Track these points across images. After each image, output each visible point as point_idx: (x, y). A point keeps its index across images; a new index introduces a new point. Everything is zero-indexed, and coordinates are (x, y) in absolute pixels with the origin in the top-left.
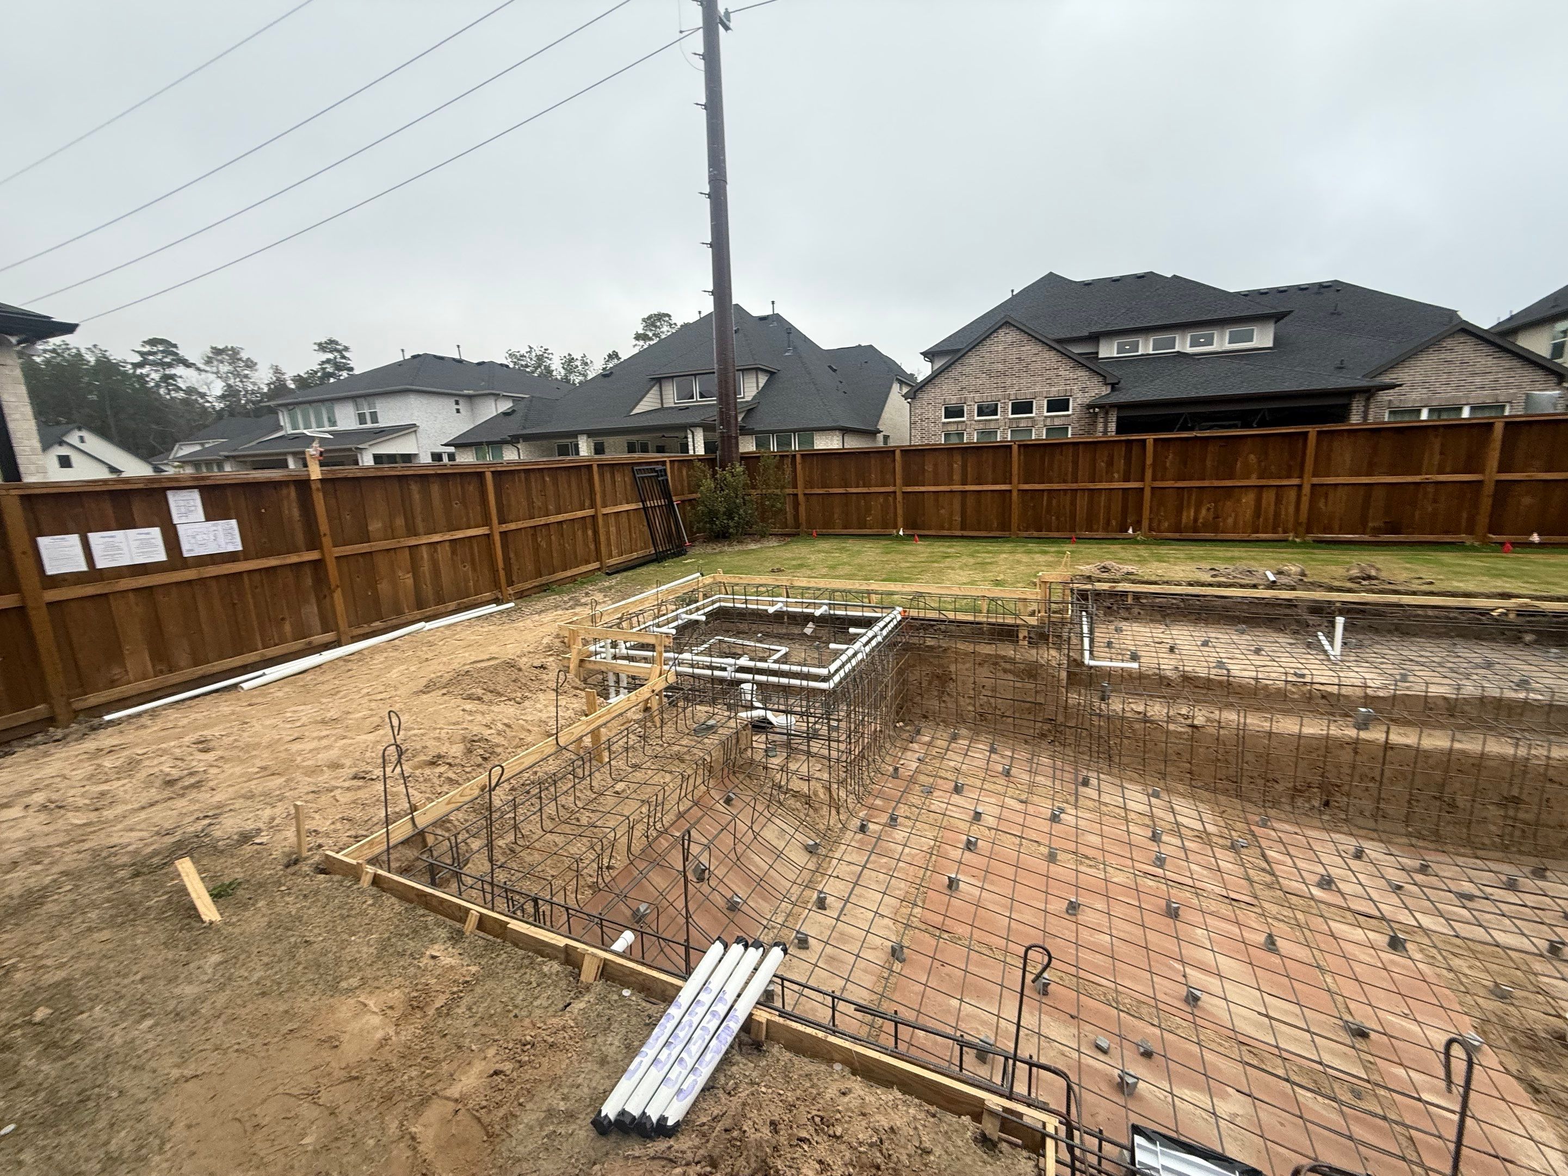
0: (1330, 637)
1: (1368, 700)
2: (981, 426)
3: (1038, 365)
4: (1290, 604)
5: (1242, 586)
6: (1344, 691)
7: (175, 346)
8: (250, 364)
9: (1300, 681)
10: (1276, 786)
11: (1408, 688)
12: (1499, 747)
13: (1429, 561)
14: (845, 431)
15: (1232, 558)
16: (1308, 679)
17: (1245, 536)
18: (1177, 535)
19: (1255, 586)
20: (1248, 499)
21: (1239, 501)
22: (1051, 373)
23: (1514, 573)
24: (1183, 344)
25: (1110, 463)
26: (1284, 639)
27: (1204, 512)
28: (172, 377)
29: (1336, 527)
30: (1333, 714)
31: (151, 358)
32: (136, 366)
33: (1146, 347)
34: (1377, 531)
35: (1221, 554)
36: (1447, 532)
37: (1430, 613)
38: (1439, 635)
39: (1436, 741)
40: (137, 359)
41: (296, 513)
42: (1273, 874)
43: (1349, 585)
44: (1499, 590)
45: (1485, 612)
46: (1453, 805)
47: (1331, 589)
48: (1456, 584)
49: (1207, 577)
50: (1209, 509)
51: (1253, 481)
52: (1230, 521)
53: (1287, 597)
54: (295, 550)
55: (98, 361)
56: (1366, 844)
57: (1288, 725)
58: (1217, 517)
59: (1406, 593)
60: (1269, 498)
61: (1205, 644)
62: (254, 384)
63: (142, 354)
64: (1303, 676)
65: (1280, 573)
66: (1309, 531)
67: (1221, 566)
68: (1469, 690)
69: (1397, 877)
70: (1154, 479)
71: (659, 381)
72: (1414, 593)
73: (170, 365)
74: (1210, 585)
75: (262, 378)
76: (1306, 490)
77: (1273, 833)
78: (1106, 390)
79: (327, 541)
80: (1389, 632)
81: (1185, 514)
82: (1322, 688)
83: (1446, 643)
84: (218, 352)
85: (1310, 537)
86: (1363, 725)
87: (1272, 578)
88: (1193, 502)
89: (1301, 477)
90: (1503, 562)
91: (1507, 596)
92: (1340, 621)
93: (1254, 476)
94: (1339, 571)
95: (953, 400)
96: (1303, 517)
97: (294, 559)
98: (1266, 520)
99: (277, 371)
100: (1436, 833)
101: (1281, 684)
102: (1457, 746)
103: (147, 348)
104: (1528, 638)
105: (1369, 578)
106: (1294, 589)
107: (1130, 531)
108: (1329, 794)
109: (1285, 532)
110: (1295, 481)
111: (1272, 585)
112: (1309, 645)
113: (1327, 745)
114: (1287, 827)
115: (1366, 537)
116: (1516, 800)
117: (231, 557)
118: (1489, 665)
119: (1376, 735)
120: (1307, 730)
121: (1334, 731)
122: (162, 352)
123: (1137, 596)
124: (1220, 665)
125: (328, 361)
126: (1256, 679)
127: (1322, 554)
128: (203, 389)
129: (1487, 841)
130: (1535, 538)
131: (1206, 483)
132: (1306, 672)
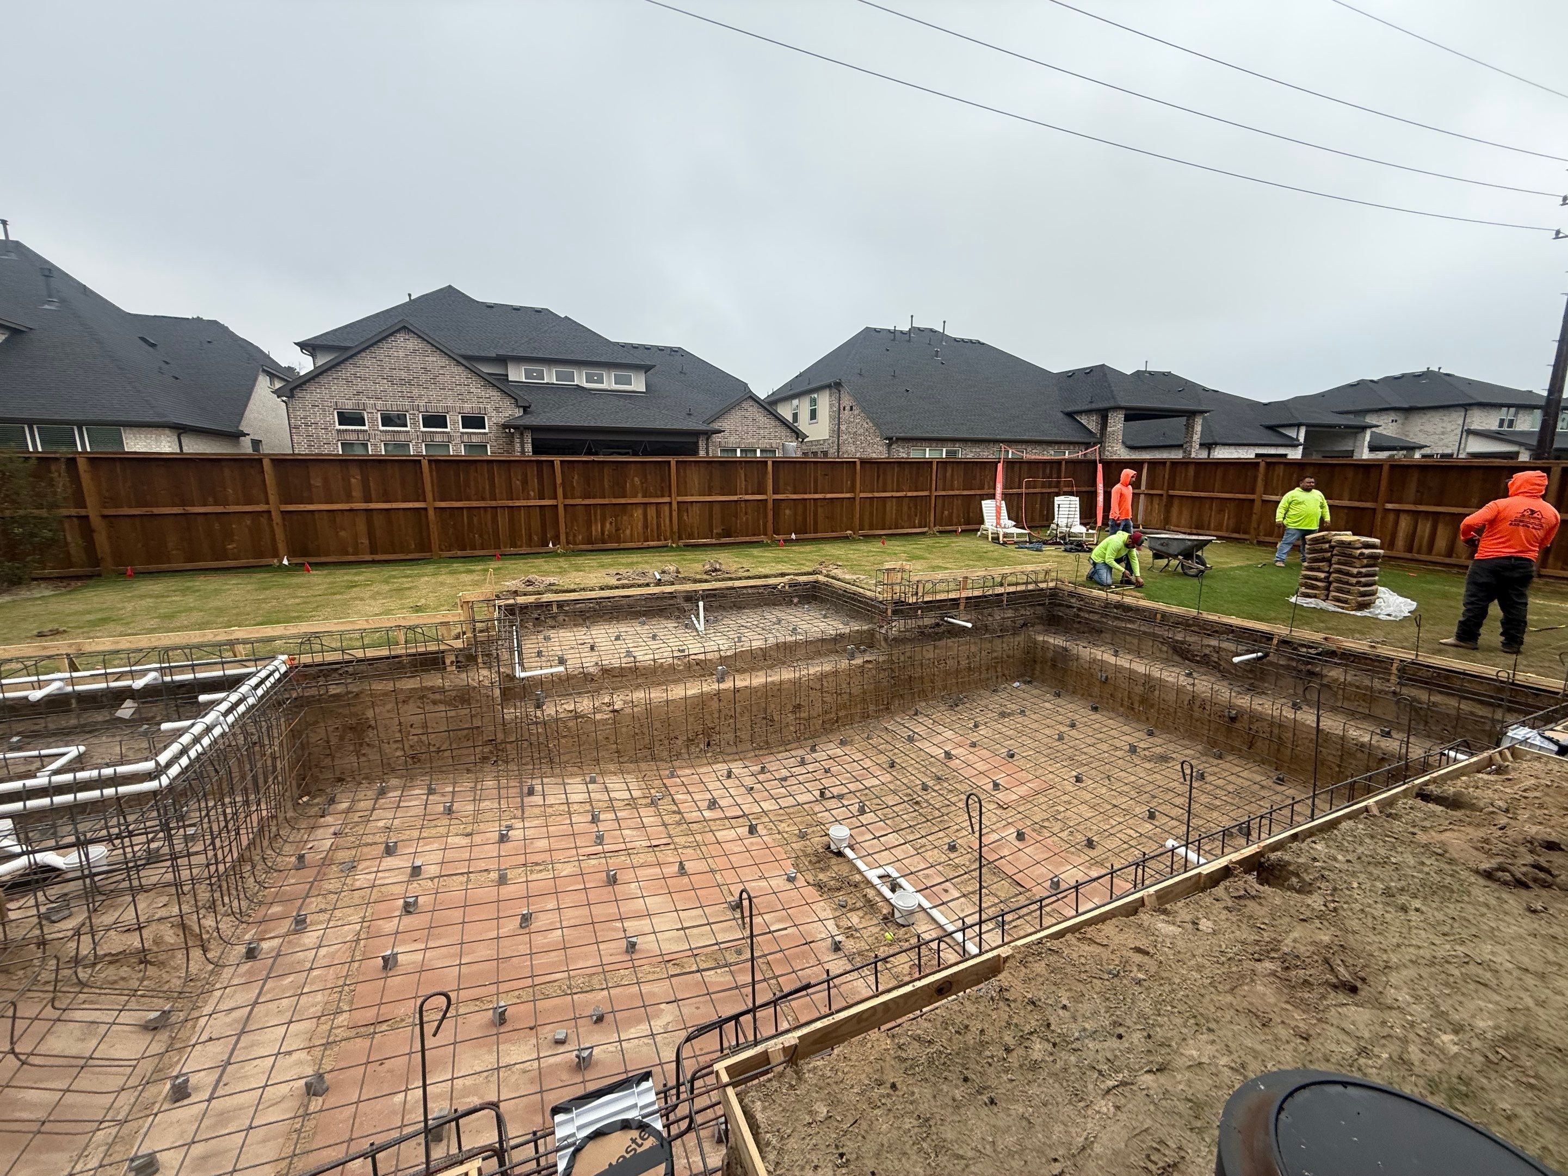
0: (697, 617)
1: (723, 660)
2: (389, 438)
4: (672, 596)
5: (639, 586)
6: (709, 656)
9: (683, 655)
10: (677, 742)
11: (742, 646)
12: (787, 674)
13: (746, 556)
14: (181, 430)
15: (632, 564)
16: (686, 653)
17: (639, 545)
18: (590, 547)
19: (648, 585)
20: (638, 513)
21: (632, 516)
22: (463, 389)
23: (786, 559)
24: (580, 379)
25: (525, 482)
26: (671, 624)
27: (608, 525)
29: (696, 535)
30: (704, 676)
33: (550, 376)
34: (719, 536)
35: (623, 561)
36: (754, 535)
37: (750, 591)
38: (756, 606)
39: (759, 679)
42: (679, 813)
43: (705, 577)
44: (780, 572)
45: (775, 587)
46: (773, 721)
47: (696, 581)
48: (760, 569)
49: (613, 581)
50: (611, 523)
51: (639, 500)
52: (628, 532)
53: (669, 590)
56: (732, 765)
57: (677, 692)
58: (617, 530)
59: (737, 579)
60: (652, 512)
61: (618, 638)
64: (683, 651)
65: (664, 572)
66: (680, 538)
67: (623, 571)
68: (772, 641)
69: (749, 781)
70: (565, 497)
72: (740, 579)
74: (617, 588)
76: (675, 506)
77: (678, 780)
78: (519, 413)
80: (731, 608)
81: (593, 528)
82: (695, 657)
83: (759, 611)
85: (681, 543)
86: (721, 680)
87: (658, 577)
88: (599, 517)
89: (670, 496)
90: (780, 553)
91: (783, 575)
92: (701, 604)
93: (640, 495)
94: (698, 567)
95: (349, 405)
96: (675, 528)
98: (652, 531)
100: (767, 743)
101: (670, 660)
102: (769, 679)
104: (796, 600)
105: (716, 570)
106: (673, 584)
107: (551, 545)
108: (709, 736)
109: (665, 540)
110: (667, 500)
111: (659, 583)
112: (686, 626)
113: (703, 699)
114: (688, 771)
115: (714, 541)
116: (799, 707)
118: (779, 622)
119: (728, 685)
120: (690, 692)
121: (706, 688)
123: (560, 605)
124: (629, 654)
126: (654, 660)
127: (689, 555)
129: (790, 738)
130: (793, 536)
131: (606, 501)
132: (685, 647)
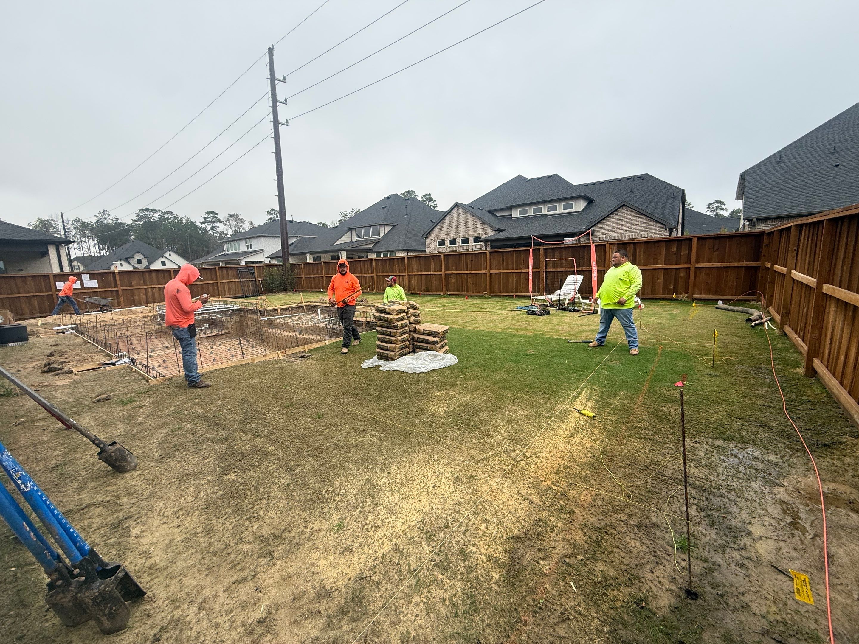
2: (451, 249)
3: (469, 223)
7: (217, 214)
8: (243, 221)
14: (408, 251)
22: (474, 226)
24: (545, 210)
28: (215, 227)
31: (208, 219)
32: (202, 223)
33: (530, 212)
40: (203, 220)
41: (112, 279)
54: (111, 287)
55: (187, 222)
62: (243, 229)
63: (204, 218)
71: (350, 230)
73: (214, 222)
75: (246, 227)
78: (494, 233)
79: (119, 286)
84: (231, 216)
95: (440, 238)
97: (110, 289)
99: (251, 224)
103: (207, 215)
117: (96, 288)
122: (212, 217)
125: (271, 219)
128: (225, 232)
